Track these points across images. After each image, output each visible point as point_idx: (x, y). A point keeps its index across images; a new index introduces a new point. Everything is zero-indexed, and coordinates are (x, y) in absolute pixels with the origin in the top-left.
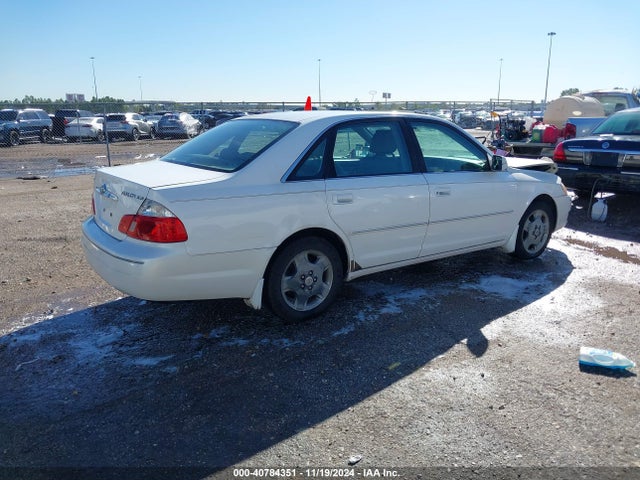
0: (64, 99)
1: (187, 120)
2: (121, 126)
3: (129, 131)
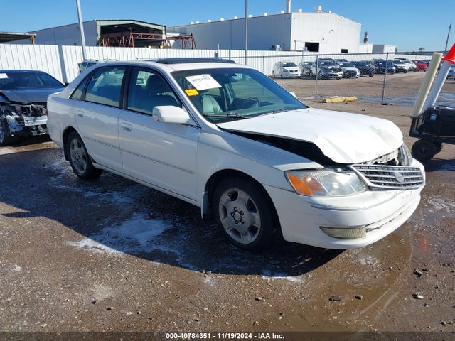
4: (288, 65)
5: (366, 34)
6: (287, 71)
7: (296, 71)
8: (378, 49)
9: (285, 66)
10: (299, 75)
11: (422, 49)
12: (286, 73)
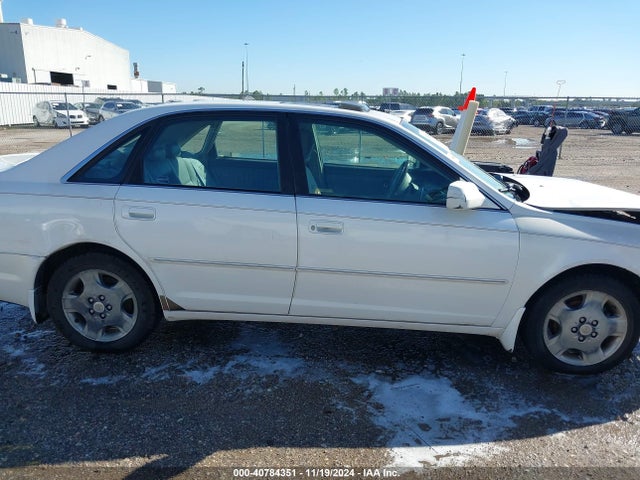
0: (381, 93)
1: (497, 117)
2: (427, 119)
3: (433, 125)
4: (61, 106)
5: (136, 65)
6: (63, 116)
7: (80, 117)
8: (155, 87)
9: (58, 108)
10: (86, 123)
11: (201, 89)
12: (64, 120)
